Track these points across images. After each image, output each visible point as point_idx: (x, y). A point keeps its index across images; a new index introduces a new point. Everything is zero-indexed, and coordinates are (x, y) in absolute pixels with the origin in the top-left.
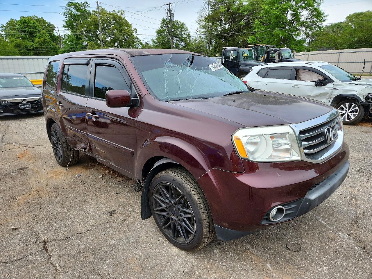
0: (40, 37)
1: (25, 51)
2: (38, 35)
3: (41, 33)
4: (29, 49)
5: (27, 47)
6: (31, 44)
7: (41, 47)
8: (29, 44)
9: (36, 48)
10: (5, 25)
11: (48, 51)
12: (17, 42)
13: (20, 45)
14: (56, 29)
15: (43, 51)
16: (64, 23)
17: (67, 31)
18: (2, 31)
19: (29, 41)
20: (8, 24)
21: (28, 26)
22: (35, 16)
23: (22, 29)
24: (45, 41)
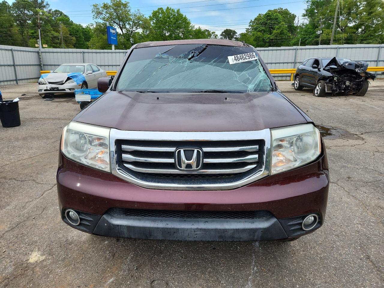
0: (278, 28)
1: (262, 43)
2: (277, 27)
3: (280, 25)
4: (266, 42)
5: (264, 40)
6: (269, 36)
7: (276, 39)
8: (267, 36)
9: (272, 39)
10: (253, 20)
11: (282, 42)
12: (257, 35)
13: (259, 37)
14: (296, 19)
15: (277, 42)
16: (305, 12)
17: (306, 20)
18: (249, 26)
19: (267, 34)
20: (256, 19)
21: (270, 19)
22: (280, 8)
23: (264, 22)
24: (282, 33)
